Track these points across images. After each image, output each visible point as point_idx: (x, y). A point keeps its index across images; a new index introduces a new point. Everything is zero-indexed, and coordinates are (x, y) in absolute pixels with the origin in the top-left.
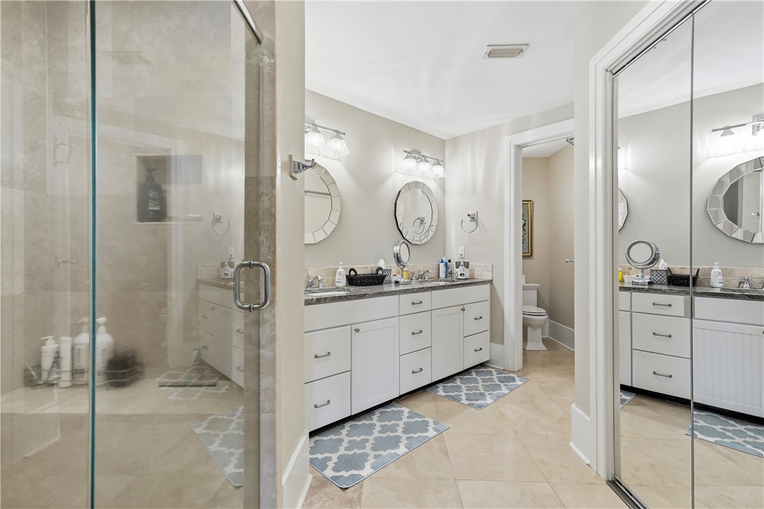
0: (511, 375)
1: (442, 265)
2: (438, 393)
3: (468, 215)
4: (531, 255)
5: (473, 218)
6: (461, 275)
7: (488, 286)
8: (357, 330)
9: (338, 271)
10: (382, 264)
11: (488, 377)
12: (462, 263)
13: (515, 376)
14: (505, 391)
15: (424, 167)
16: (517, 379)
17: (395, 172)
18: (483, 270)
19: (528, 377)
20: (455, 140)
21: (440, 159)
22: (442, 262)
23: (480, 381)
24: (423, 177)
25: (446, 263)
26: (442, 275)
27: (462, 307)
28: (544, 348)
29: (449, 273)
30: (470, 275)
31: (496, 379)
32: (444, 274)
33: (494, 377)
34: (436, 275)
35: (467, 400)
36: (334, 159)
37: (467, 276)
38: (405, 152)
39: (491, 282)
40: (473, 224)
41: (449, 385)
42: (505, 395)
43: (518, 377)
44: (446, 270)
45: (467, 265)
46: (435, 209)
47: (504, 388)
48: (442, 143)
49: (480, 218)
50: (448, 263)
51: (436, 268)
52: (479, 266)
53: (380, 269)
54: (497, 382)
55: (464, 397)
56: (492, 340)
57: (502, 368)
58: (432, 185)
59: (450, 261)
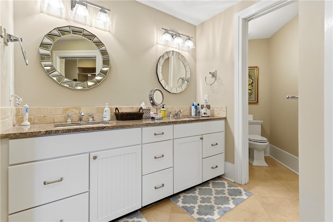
0: (239, 188)
1: (193, 108)
2: (178, 204)
3: (210, 73)
4: (257, 102)
5: (214, 75)
6: (204, 113)
7: (223, 121)
8: (95, 158)
9: (105, 109)
10: (143, 105)
11: (221, 189)
12: (205, 106)
13: (242, 189)
14: (231, 205)
15: (178, 41)
16: (244, 193)
17: (157, 43)
18: (220, 111)
19: (252, 191)
20: (203, 24)
21: (191, 36)
22: (193, 105)
23: (214, 192)
24: (179, 49)
25: (196, 106)
26: (193, 114)
27: (201, 137)
28: (266, 165)
29: (198, 113)
30: (211, 114)
31: (226, 192)
32: (195, 113)
33: (226, 189)
34: (189, 114)
35: (198, 213)
36: (105, 31)
37: (209, 114)
38: (163, 29)
39: (225, 119)
40: (214, 79)
41: (189, 195)
42: (231, 209)
43: (245, 190)
44: (196, 111)
45: (208, 107)
46: (188, 70)
47: (231, 202)
48: (194, 27)
49: (218, 75)
50: (198, 106)
51: (188, 109)
52: (217, 108)
53: (141, 108)
54: (227, 195)
55: (196, 210)
56: (226, 160)
57: (233, 181)
58: (186, 54)
59: (198, 105)
